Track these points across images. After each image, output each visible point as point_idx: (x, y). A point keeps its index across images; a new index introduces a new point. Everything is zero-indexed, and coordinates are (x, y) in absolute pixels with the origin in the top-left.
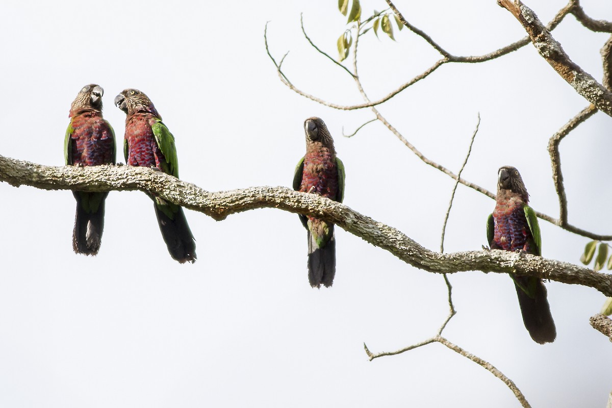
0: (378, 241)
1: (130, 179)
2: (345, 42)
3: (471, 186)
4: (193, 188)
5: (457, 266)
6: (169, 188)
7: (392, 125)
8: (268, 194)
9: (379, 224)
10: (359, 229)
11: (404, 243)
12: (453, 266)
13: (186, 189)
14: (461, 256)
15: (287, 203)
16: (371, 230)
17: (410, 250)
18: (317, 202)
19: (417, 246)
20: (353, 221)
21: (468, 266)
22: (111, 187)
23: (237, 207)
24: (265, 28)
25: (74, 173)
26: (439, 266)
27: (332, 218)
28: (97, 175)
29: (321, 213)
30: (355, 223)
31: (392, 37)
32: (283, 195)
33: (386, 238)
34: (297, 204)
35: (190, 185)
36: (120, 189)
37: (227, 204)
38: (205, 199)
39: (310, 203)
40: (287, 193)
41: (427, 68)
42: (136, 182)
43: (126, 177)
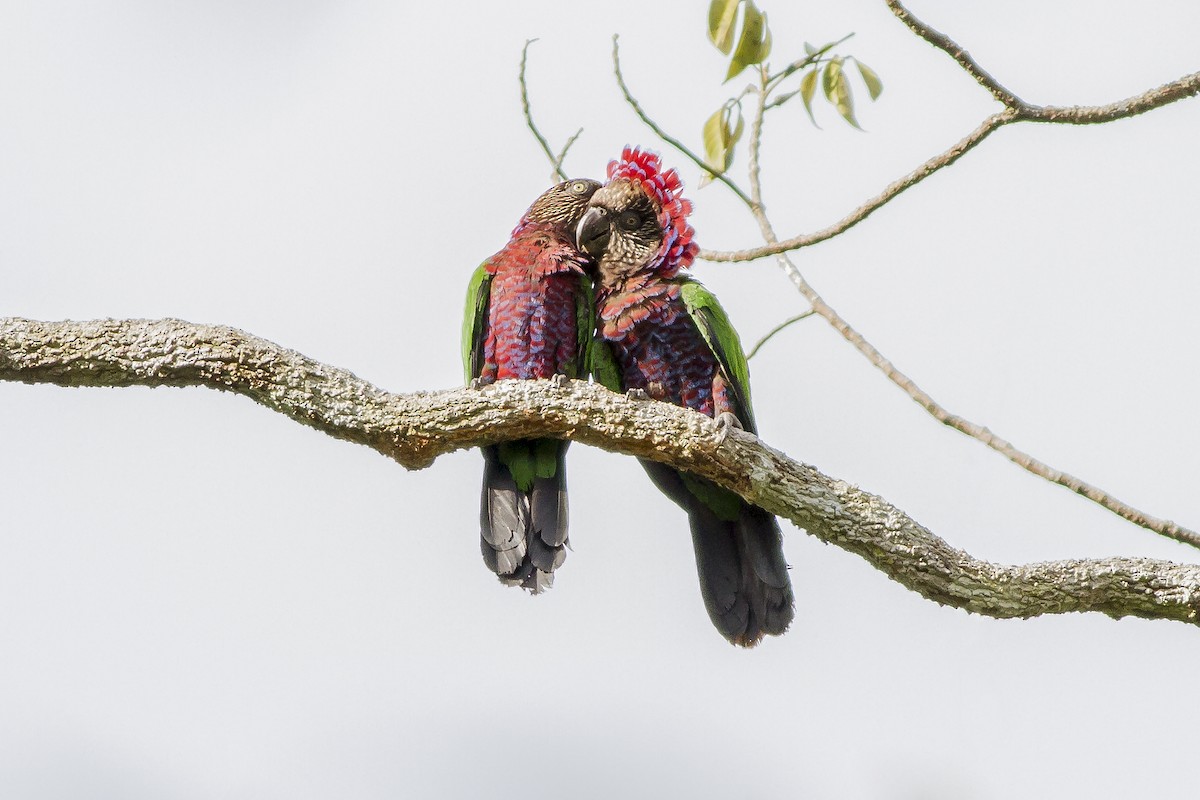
0: (835, 528)
1: (181, 357)
2: (726, 129)
3: (1062, 482)
4: (348, 382)
5: (1040, 598)
6: (284, 382)
7: (852, 327)
8: (546, 402)
9: (836, 485)
10: (784, 497)
11: (904, 537)
12: (1031, 599)
13: (329, 384)
14: (1052, 573)
15: (597, 425)
16: (815, 501)
17: (917, 556)
18: (676, 424)
19: (937, 546)
20: (769, 475)
21: (1069, 599)
22: (130, 375)
23: (465, 435)
24: (521, 59)
25: (33, 337)
26: (994, 599)
27: (714, 467)
28: (94, 343)
29: (686, 453)
30: (775, 481)
31: (849, 117)
32: (587, 404)
33: (855, 522)
34: (622, 428)
35: (339, 375)
36: (153, 381)
37: (439, 425)
38: (379, 412)
39: (657, 426)
40: (597, 400)
41: (958, 139)
42: (197, 364)
43: (171, 351)
